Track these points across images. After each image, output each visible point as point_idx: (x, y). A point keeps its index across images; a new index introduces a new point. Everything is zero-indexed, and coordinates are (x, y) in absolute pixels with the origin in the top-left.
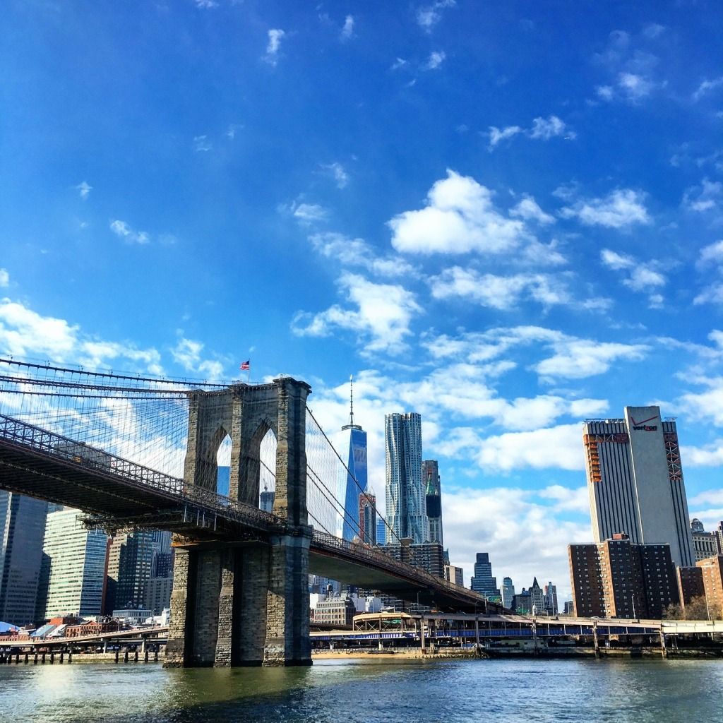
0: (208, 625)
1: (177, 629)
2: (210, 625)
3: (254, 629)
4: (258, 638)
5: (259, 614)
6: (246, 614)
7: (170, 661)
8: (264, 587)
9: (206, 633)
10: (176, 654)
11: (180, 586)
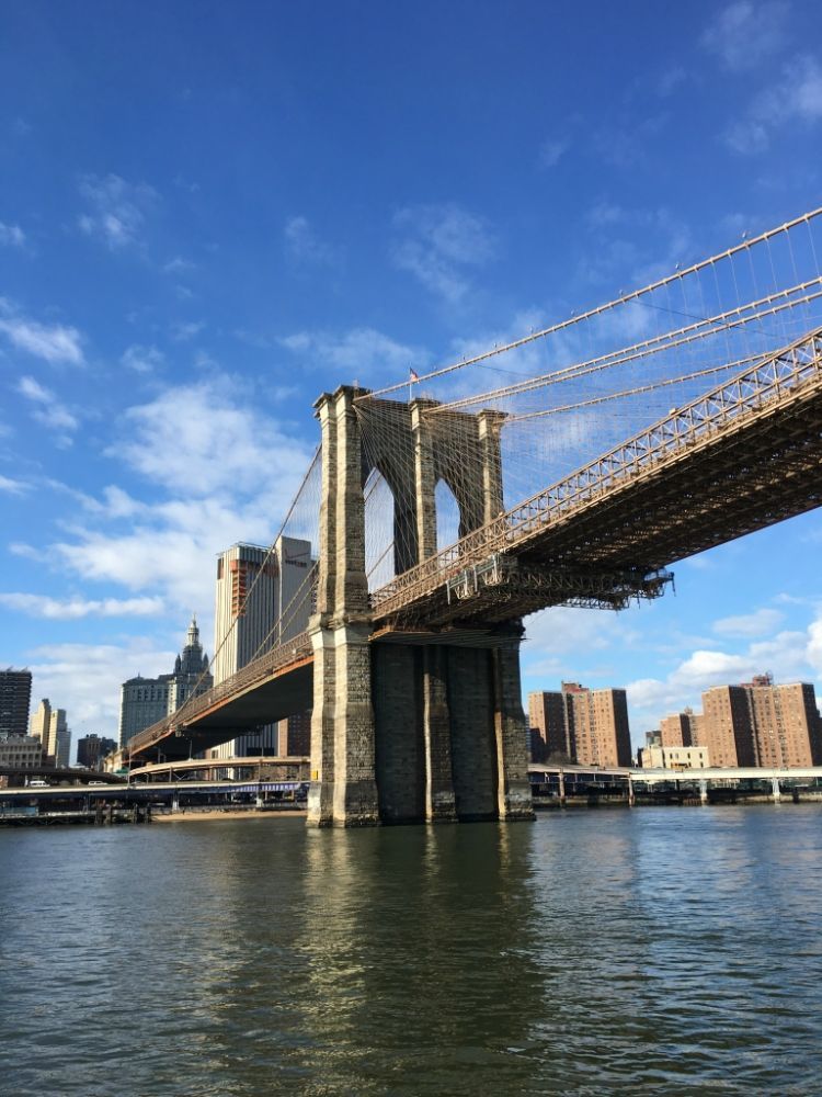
0: (401, 761)
1: (362, 765)
2: (405, 760)
3: (473, 767)
4: (480, 780)
5: (479, 746)
6: (459, 746)
7: (355, 816)
8: (483, 707)
9: (398, 772)
10: (366, 806)
11: (359, 697)
